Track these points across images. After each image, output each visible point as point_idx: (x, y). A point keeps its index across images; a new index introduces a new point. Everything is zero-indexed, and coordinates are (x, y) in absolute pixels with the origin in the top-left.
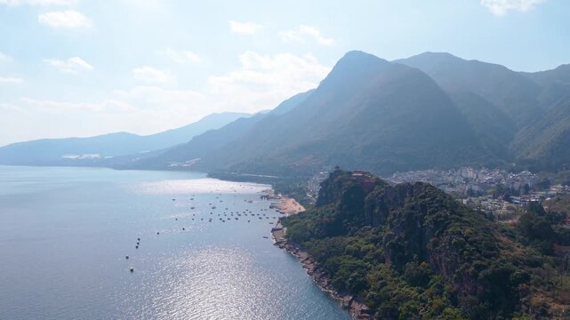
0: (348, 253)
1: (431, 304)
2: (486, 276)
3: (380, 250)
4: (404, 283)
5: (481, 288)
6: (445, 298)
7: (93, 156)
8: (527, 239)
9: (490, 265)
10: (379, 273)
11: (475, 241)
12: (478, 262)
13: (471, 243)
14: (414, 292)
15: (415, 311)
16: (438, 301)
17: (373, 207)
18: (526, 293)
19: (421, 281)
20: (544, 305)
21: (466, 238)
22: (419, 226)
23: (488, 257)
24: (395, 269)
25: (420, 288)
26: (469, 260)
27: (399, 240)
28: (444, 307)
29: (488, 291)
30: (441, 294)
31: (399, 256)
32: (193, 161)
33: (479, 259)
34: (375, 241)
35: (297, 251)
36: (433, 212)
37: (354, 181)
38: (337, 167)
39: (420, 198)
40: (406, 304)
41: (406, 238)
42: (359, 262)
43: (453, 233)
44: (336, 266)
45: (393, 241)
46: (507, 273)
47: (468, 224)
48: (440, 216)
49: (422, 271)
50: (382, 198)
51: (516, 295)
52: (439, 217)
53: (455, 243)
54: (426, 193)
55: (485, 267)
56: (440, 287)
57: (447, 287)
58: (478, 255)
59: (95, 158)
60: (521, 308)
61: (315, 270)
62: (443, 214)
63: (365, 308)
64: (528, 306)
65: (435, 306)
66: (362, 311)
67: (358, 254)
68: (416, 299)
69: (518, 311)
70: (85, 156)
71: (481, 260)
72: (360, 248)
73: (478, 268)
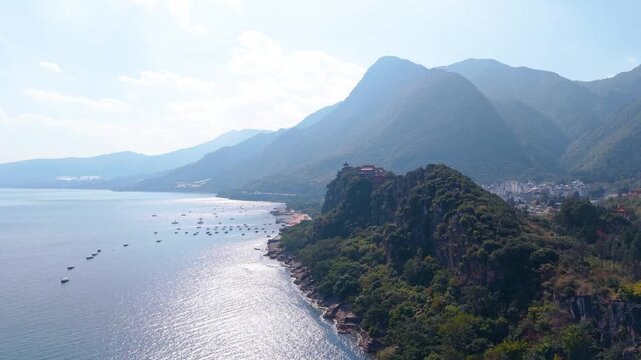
0: (344, 254)
1: (430, 303)
2: (499, 258)
3: (381, 250)
4: (403, 283)
5: (491, 274)
6: (447, 294)
7: (92, 178)
8: (565, 229)
9: (504, 243)
10: (374, 274)
11: (490, 218)
12: (491, 241)
13: (483, 221)
14: (412, 293)
15: (410, 313)
16: (440, 298)
17: (380, 203)
18: (550, 274)
19: (422, 278)
20: (572, 285)
21: (479, 215)
22: (426, 213)
23: (503, 235)
24: (394, 268)
25: (420, 287)
26: (480, 241)
27: (402, 232)
28: (445, 304)
29: (500, 278)
30: (443, 290)
31: (400, 250)
32: (204, 182)
33: (491, 237)
34: (377, 240)
35: (290, 260)
36: (443, 193)
37: (362, 176)
38: (346, 164)
39: (429, 179)
40: (399, 306)
41: (410, 229)
42: (355, 263)
43: (462, 211)
44: (325, 270)
45: (394, 234)
46: (526, 252)
47: (485, 202)
48: (450, 196)
49: (424, 266)
50: (391, 191)
51: (536, 279)
52: (448, 197)
53: (463, 222)
54: (437, 173)
55: (498, 247)
56: (444, 282)
57: (452, 280)
58: (491, 233)
59: (94, 180)
60: (543, 295)
61: (304, 278)
62: (454, 193)
63: (350, 315)
64: (552, 292)
65: (434, 305)
66: (347, 320)
67: (355, 255)
68: (413, 298)
69: (538, 299)
70: (83, 178)
71: (495, 239)
72: (358, 248)
73: (490, 248)
